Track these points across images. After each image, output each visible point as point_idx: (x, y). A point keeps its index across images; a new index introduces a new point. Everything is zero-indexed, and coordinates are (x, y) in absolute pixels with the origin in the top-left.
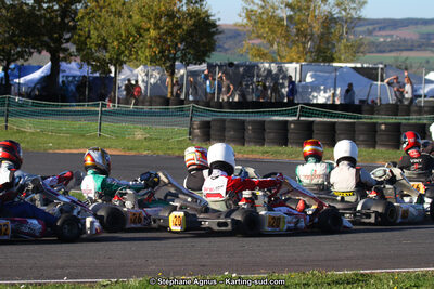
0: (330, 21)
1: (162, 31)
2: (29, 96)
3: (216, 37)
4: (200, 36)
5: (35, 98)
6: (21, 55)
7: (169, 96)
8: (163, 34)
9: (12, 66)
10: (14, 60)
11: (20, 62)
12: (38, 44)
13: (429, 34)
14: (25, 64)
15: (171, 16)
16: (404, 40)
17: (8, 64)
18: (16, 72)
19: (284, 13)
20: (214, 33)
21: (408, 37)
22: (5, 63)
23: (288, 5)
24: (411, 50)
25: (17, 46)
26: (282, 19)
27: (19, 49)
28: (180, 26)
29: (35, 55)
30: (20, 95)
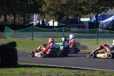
2: (107, 28)
5: (110, 29)
6: (103, 10)
9: (99, 15)
10: (100, 13)
11: (103, 13)
12: (111, 5)
14: (106, 14)
17: (97, 14)
18: (101, 18)
22: (96, 14)
27: (102, 7)
29: (110, 10)
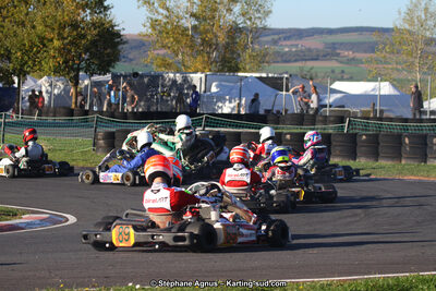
0: (235, 31)
1: (66, 41)
3: (120, 47)
4: (105, 45)
7: (73, 106)
8: (68, 44)
13: (334, 44)
15: (75, 25)
16: (310, 50)
19: (189, 23)
20: (118, 43)
21: (313, 47)
23: (193, 15)
24: (316, 59)
26: (186, 29)
28: (84, 36)
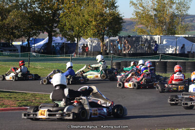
0: (173, 16)
2: (38, 52)
3: (122, 24)
4: (115, 24)
5: (42, 53)
6: (35, 34)
7: (102, 51)
8: (99, 23)
9: (31, 39)
10: (32, 36)
11: (34, 37)
12: (43, 29)
14: (37, 38)
15: (102, 15)
17: (29, 38)
18: (33, 42)
19: (153, 13)
23: (155, 9)
25: (33, 30)
26: (152, 16)
28: (106, 20)
29: (41, 34)
30: (34, 52)
